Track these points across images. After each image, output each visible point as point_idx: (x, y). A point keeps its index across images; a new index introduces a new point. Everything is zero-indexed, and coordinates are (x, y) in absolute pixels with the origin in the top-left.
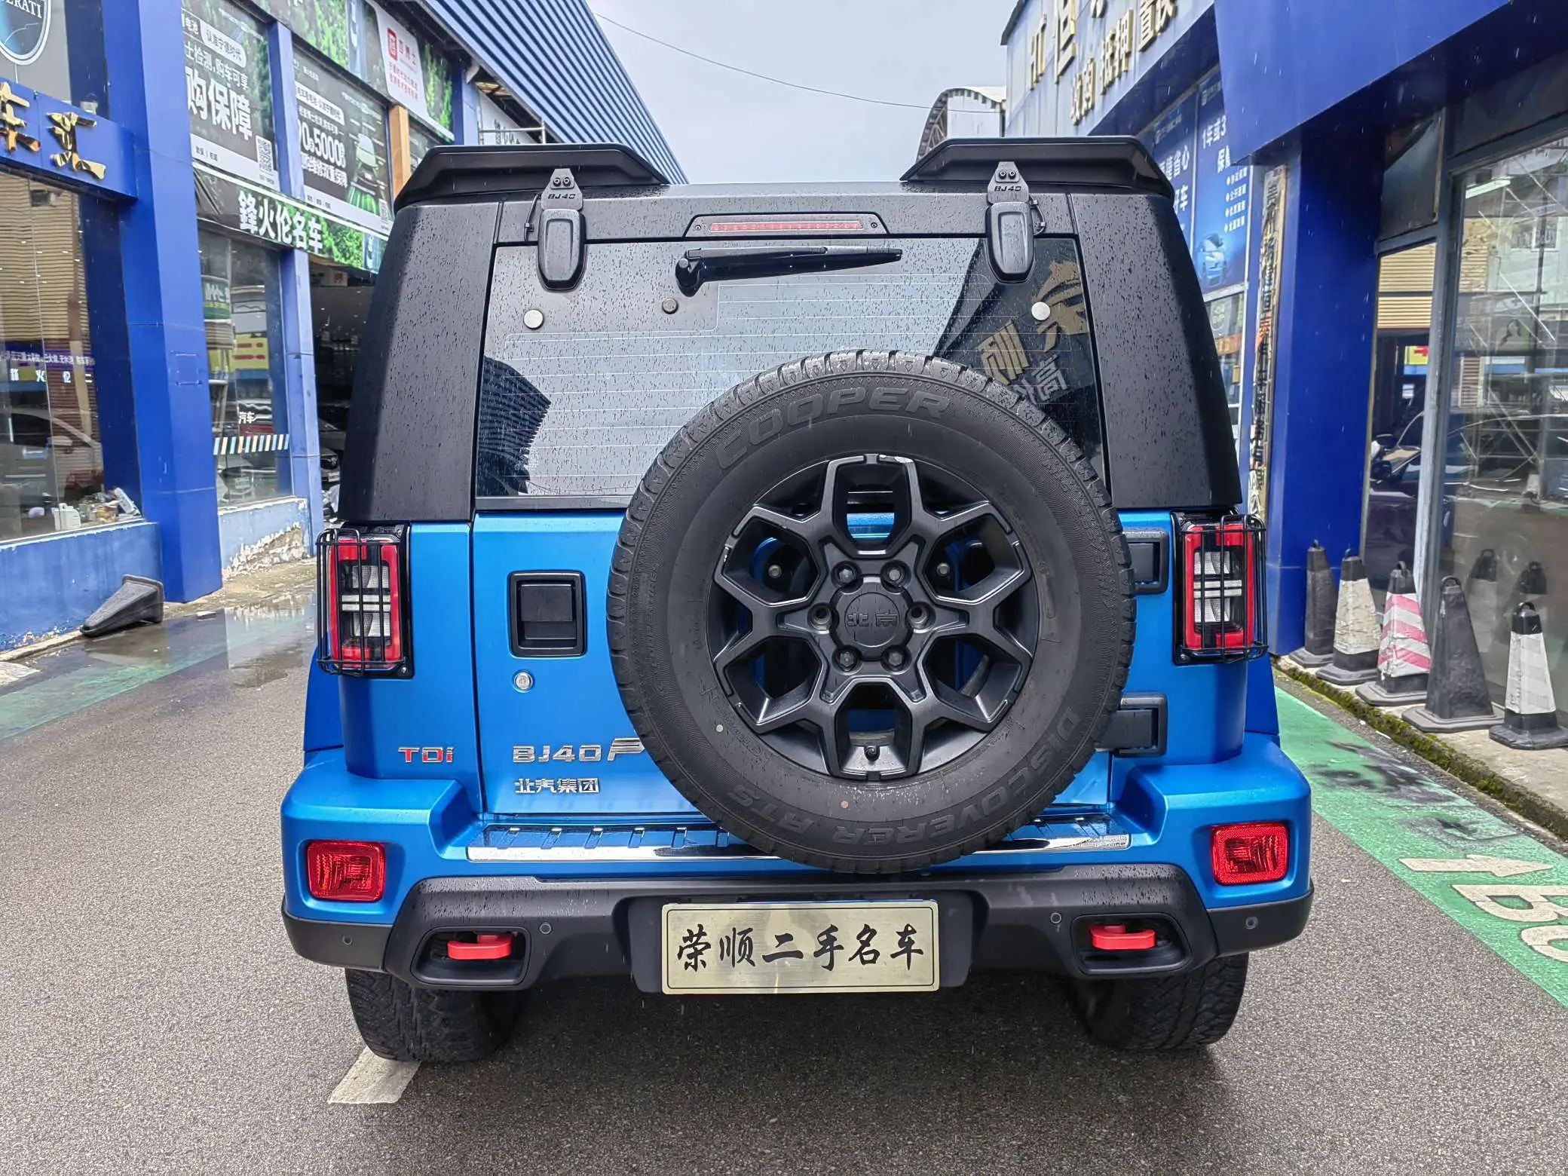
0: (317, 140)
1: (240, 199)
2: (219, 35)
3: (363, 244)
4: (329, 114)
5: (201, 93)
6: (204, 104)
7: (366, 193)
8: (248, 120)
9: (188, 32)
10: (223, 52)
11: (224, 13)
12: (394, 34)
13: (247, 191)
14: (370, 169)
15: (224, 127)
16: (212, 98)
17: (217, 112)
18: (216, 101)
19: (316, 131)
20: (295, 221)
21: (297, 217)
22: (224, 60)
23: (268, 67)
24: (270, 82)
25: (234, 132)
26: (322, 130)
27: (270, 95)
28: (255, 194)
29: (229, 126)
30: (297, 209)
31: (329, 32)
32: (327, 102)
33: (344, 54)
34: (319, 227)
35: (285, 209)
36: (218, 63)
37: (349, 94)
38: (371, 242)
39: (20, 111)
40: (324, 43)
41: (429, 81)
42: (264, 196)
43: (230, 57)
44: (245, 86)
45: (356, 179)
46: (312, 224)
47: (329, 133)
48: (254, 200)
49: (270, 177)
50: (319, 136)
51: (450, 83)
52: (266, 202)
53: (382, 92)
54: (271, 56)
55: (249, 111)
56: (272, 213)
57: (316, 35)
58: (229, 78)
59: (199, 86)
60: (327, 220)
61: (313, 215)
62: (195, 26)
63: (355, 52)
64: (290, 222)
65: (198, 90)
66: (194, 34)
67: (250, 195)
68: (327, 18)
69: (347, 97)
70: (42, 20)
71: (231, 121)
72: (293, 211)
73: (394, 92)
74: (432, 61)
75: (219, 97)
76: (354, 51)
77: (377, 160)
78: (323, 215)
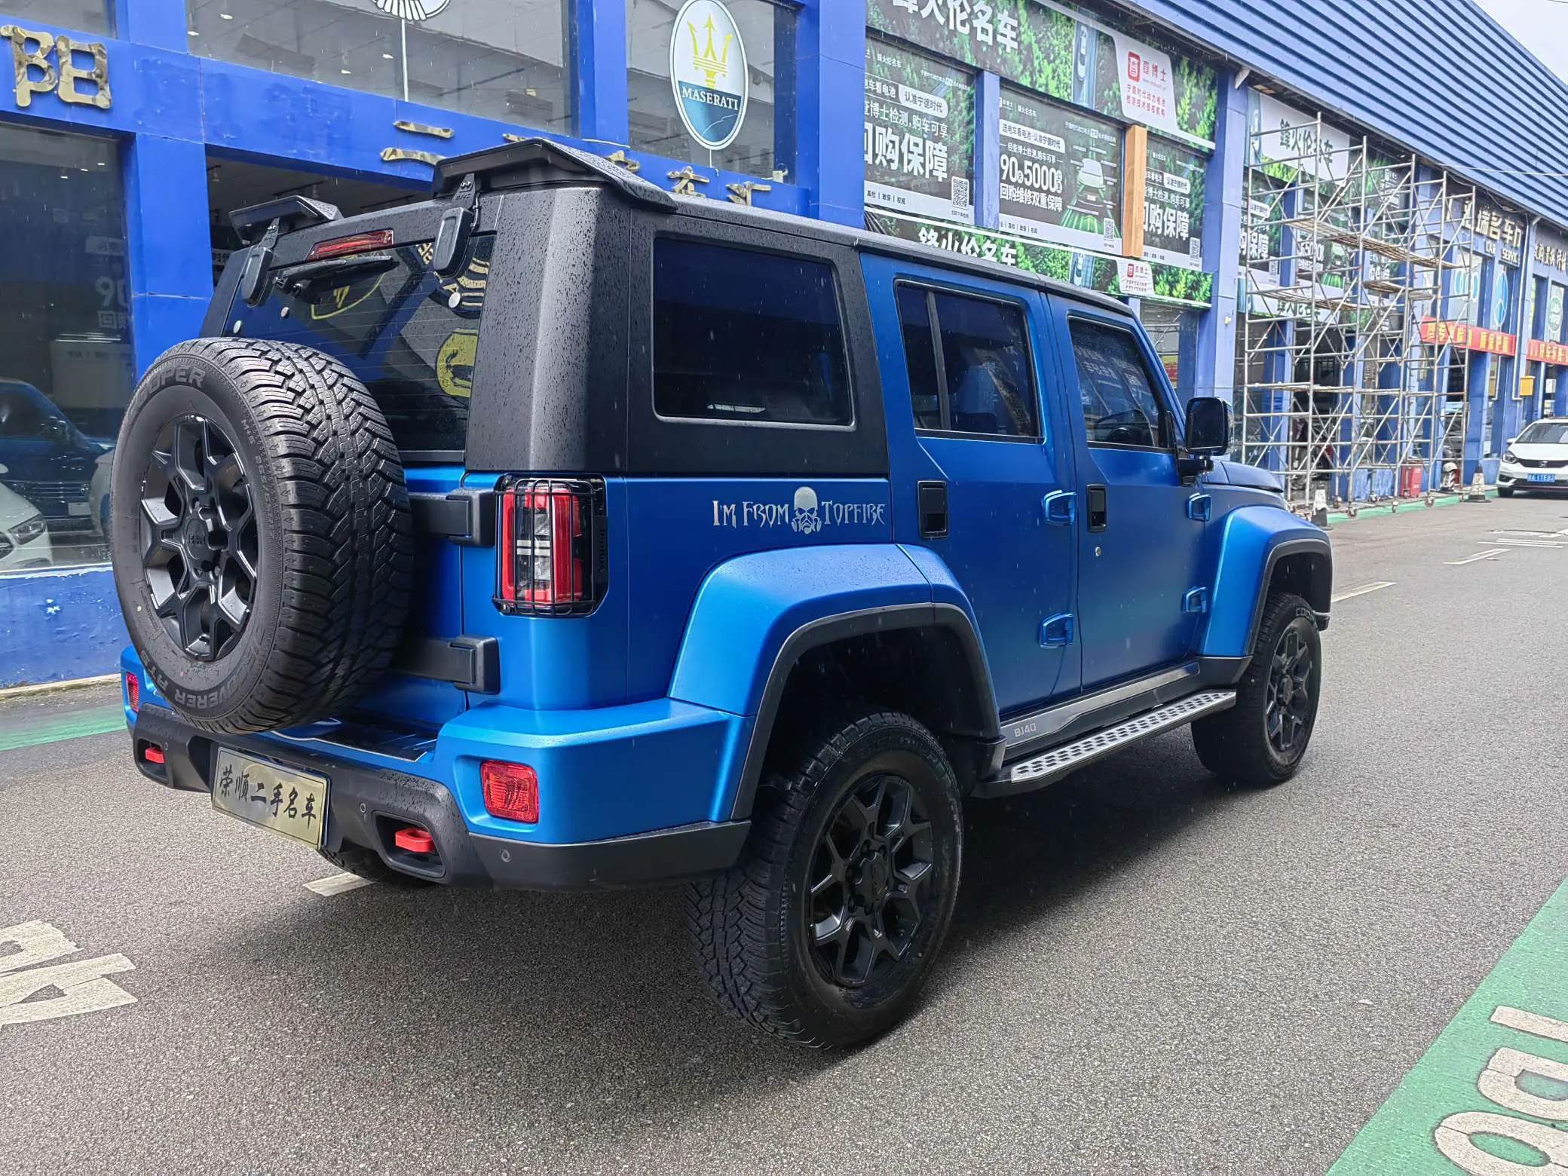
0: (1027, 171)
1: (920, 235)
2: (919, 94)
3: (1070, 262)
4: (1046, 146)
5: (894, 147)
6: (896, 158)
7: (1086, 214)
8: (945, 165)
9: (885, 97)
10: (922, 109)
11: (926, 74)
12: (1137, 57)
13: (928, 228)
14: (1094, 191)
15: (916, 173)
16: (904, 150)
17: (909, 161)
18: (909, 152)
19: (1027, 163)
20: (984, 247)
21: (988, 244)
22: (921, 115)
23: (974, 113)
24: (973, 126)
25: (927, 176)
26: (1034, 161)
27: (973, 138)
28: (937, 229)
29: (922, 171)
30: (988, 238)
31: (1048, 69)
32: (1043, 134)
33: (1067, 86)
34: (1014, 252)
35: (973, 239)
36: (916, 118)
37: (1073, 122)
38: (1081, 260)
39: (700, 187)
40: (1042, 81)
41: (1183, 95)
42: (948, 230)
43: (930, 111)
44: (944, 134)
45: (1074, 202)
46: (1006, 250)
47: (1041, 163)
48: (936, 235)
49: (964, 212)
50: (1030, 168)
51: (1214, 93)
52: (950, 235)
53: (1115, 115)
54: (976, 103)
55: (946, 155)
56: (957, 244)
57: (1032, 75)
58: (926, 130)
59: (893, 142)
60: (1023, 244)
61: (1007, 241)
62: (893, 90)
63: (1081, 83)
64: (977, 250)
65: (891, 145)
66: (891, 99)
67: (932, 231)
68: (1047, 57)
69: (1071, 126)
70: (737, 112)
71: (924, 168)
72: (982, 240)
73: (1130, 112)
74: (1190, 74)
75: (912, 148)
76: (1079, 82)
77: (1105, 181)
78: (1018, 240)
